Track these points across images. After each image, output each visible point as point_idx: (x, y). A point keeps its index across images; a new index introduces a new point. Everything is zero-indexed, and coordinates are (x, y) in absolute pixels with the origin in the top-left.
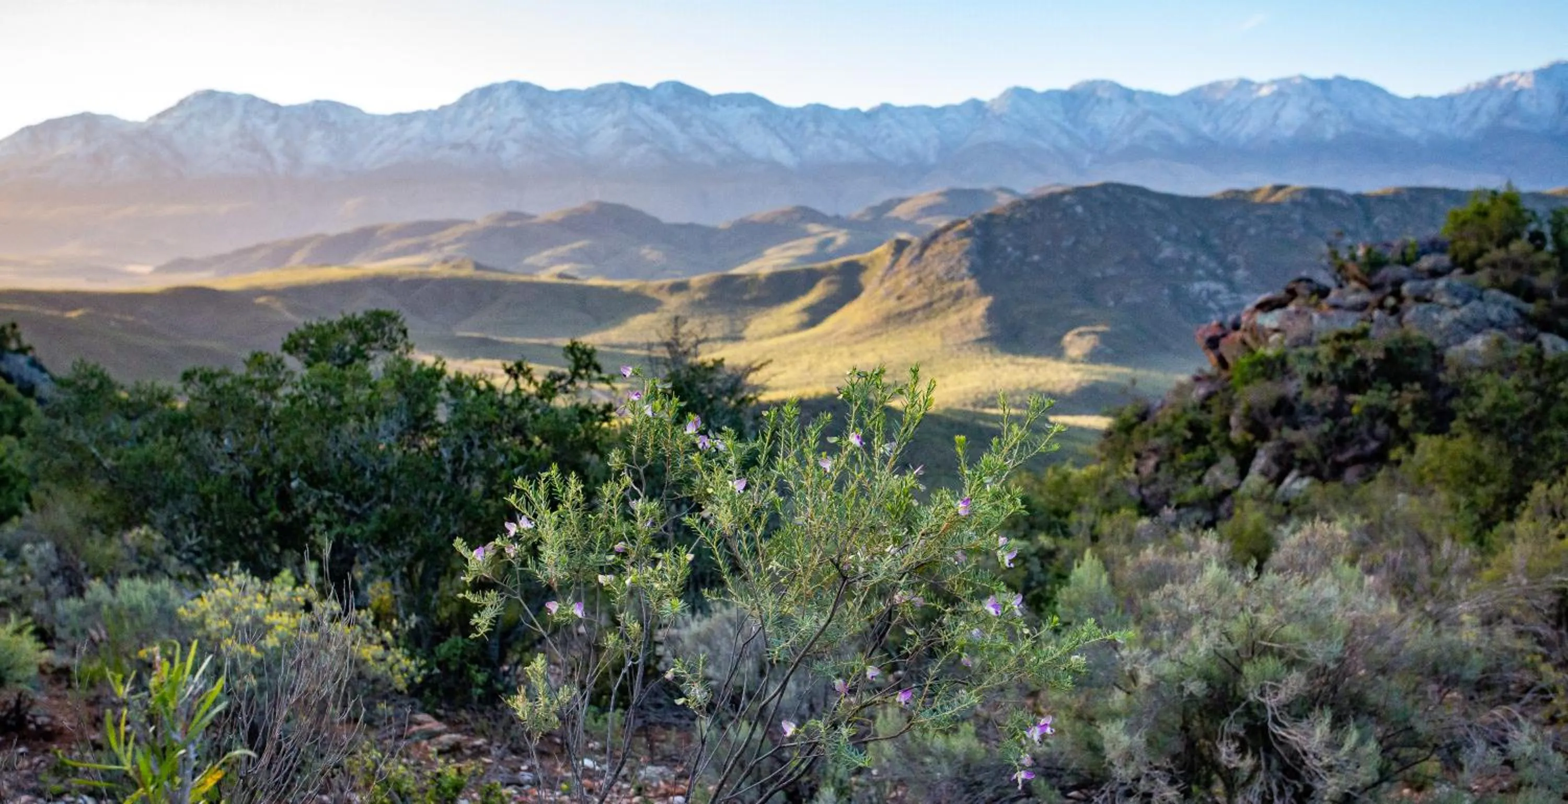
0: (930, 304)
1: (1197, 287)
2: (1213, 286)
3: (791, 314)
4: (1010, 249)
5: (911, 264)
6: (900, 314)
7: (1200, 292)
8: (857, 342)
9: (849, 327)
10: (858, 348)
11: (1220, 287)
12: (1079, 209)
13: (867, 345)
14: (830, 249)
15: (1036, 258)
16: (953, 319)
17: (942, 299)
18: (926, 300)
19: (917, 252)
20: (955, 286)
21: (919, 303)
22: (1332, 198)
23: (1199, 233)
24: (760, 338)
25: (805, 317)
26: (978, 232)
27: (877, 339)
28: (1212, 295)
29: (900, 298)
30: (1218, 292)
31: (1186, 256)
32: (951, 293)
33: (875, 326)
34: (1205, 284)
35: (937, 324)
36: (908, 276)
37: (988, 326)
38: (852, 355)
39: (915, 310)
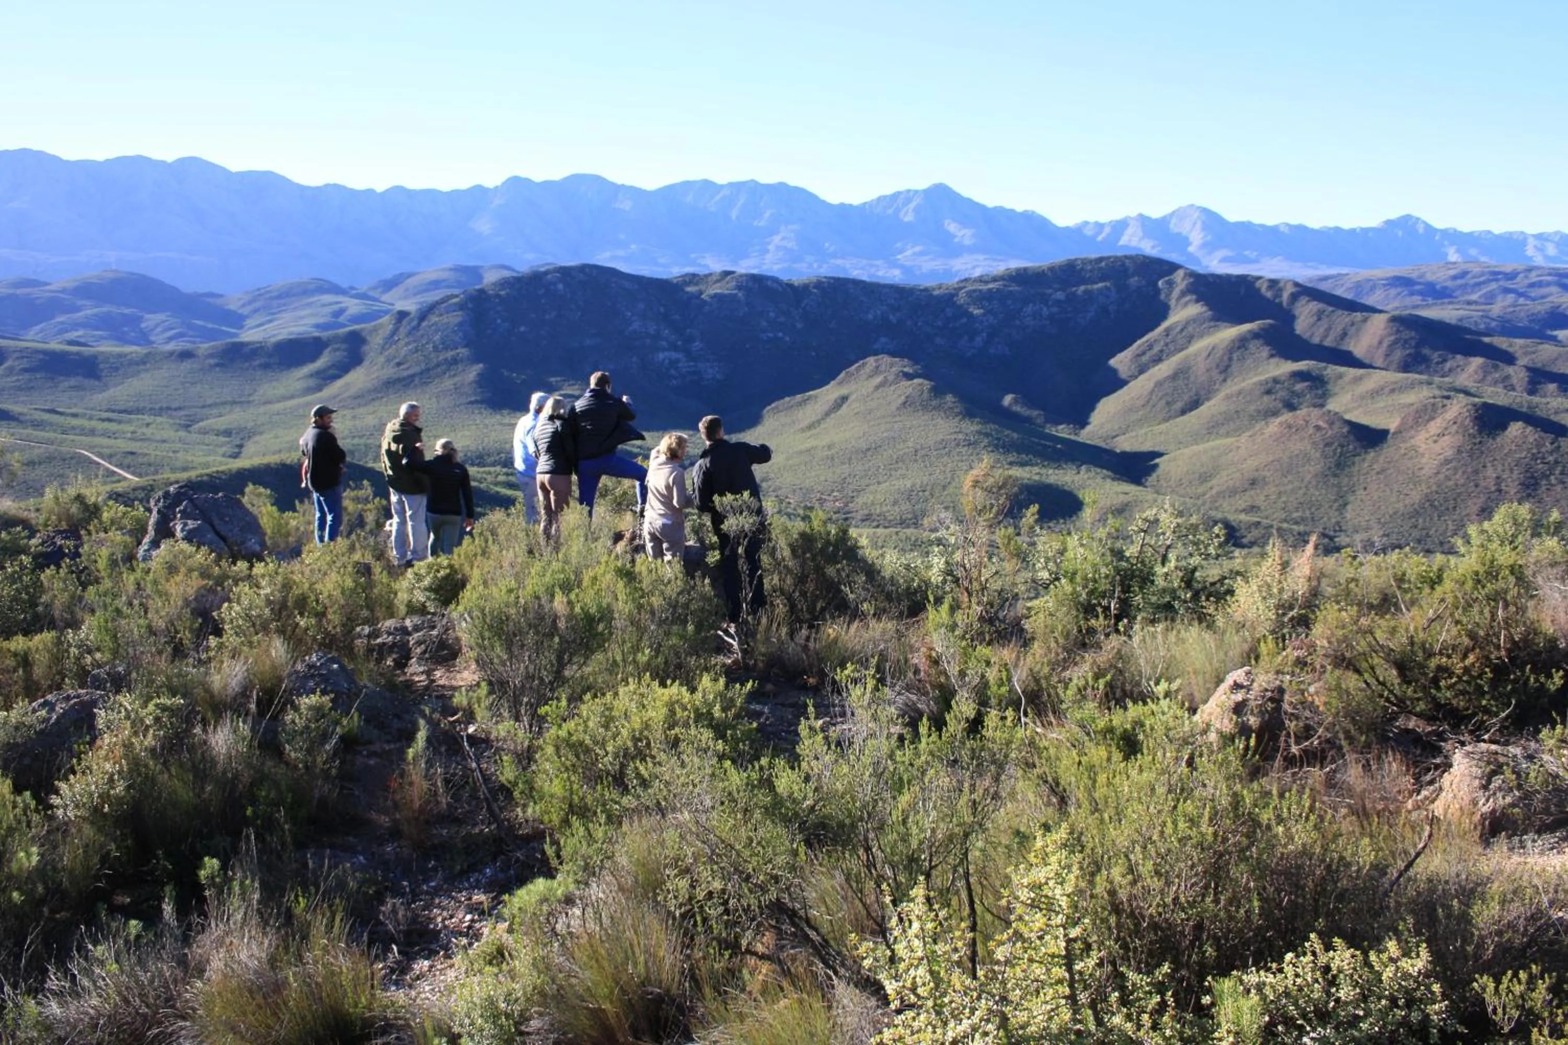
0: (428, 370)
1: (661, 356)
2: (674, 355)
3: (299, 379)
4: (499, 321)
5: (409, 334)
6: (399, 380)
7: (664, 360)
8: (359, 405)
9: (352, 391)
10: (362, 410)
11: (679, 356)
12: (560, 286)
13: (370, 408)
14: (341, 319)
15: (522, 329)
16: (448, 383)
17: (438, 365)
18: (423, 366)
19: (415, 323)
20: (450, 354)
21: (416, 369)
22: (769, 283)
23: (662, 310)
24: (268, 402)
25: (312, 382)
26: (470, 306)
27: (377, 403)
28: (673, 363)
29: (399, 364)
30: (677, 361)
31: (652, 331)
32: (446, 360)
33: (375, 390)
34: (666, 354)
35: (433, 388)
36: (407, 344)
37: (479, 390)
38: (354, 417)
39: (413, 376)
